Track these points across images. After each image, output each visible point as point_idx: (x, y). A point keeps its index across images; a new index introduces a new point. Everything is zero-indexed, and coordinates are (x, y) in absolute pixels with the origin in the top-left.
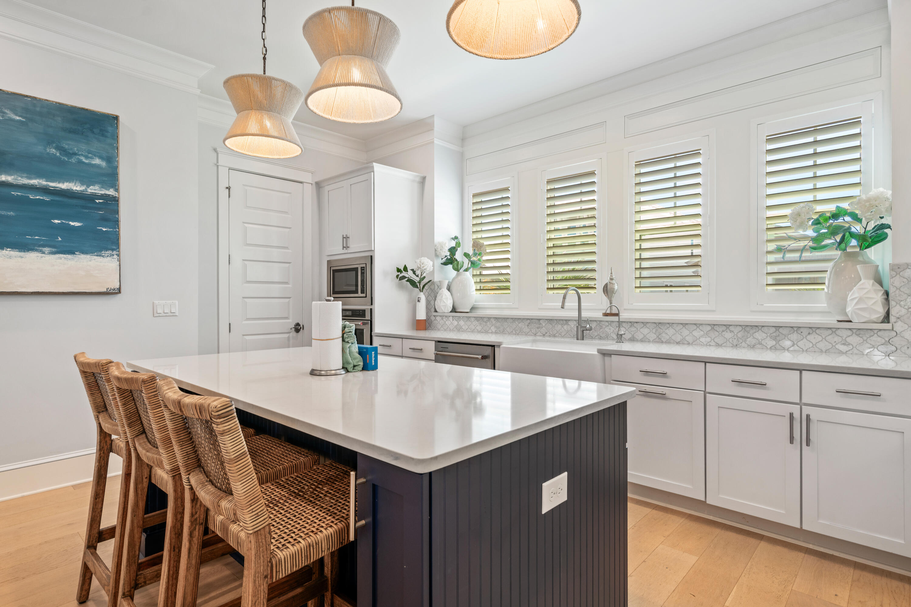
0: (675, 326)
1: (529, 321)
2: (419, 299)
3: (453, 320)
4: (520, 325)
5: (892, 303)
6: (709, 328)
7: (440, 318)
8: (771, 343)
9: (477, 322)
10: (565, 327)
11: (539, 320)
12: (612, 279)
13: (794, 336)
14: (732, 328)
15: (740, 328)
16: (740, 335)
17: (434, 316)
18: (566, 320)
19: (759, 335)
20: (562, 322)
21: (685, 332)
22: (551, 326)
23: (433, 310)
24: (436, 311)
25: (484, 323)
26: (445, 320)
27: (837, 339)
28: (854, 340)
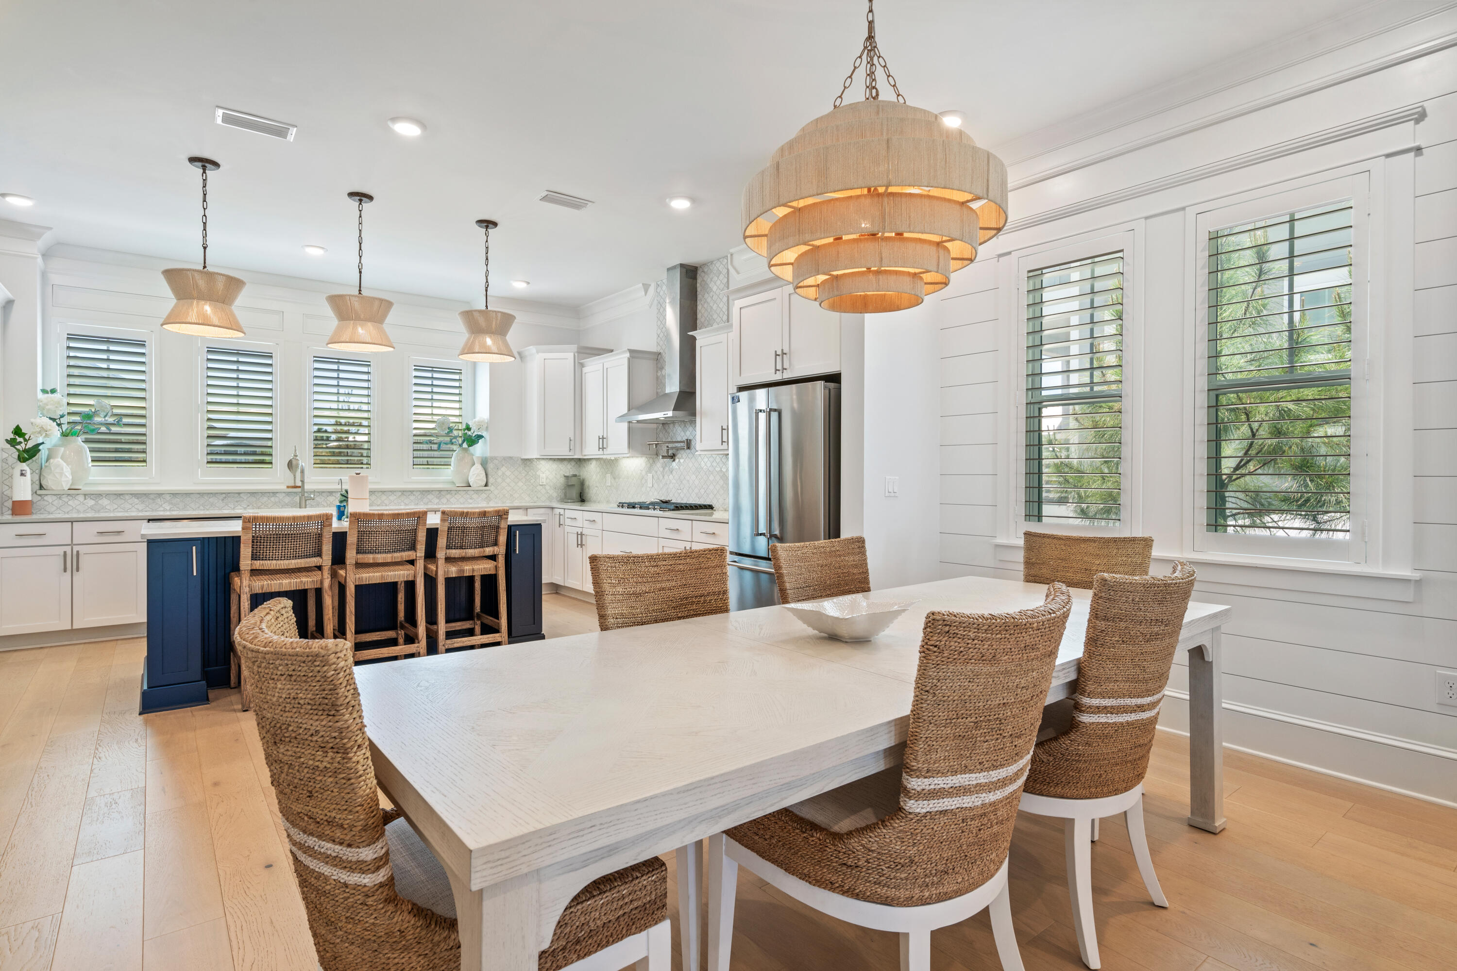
0: (376, 493)
1: (224, 495)
2: (24, 472)
3: (85, 499)
4: (211, 500)
5: (490, 476)
6: (400, 493)
7: (55, 498)
8: (436, 501)
9: (136, 500)
10: (272, 499)
11: (239, 493)
12: (296, 456)
13: (448, 496)
14: (414, 493)
15: (419, 493)
16: (419, 497)
17: (40, 495)
18: (273, 493)
19: (430, 497)
20: (268, 494)
21: (384, 497)
22: (254, 499)
23: (38, 487)
24: (41, 487)
25: (150, 501)
26: (66, 499)
27: (468, 496)
28: (475, 496)
